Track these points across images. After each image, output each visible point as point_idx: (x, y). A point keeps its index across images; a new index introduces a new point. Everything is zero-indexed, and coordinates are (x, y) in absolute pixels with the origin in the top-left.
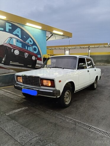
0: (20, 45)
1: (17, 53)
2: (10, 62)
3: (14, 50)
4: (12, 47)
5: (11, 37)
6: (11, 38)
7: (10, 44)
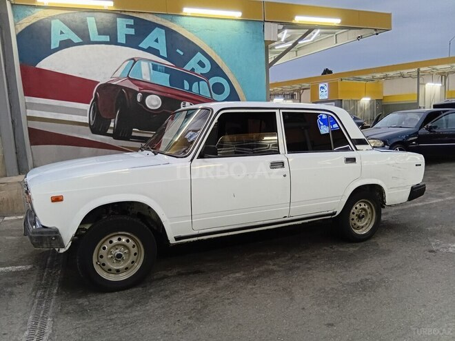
0: (164, 80)
1: (155, 103)
2: (132, 131)
3: (145, 95)
4: (137, 89)
5: (133, 59)
6: (135, 62)
7: (130, 79)
